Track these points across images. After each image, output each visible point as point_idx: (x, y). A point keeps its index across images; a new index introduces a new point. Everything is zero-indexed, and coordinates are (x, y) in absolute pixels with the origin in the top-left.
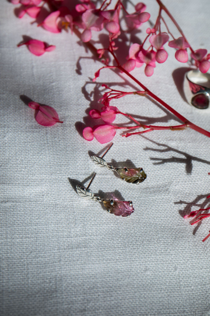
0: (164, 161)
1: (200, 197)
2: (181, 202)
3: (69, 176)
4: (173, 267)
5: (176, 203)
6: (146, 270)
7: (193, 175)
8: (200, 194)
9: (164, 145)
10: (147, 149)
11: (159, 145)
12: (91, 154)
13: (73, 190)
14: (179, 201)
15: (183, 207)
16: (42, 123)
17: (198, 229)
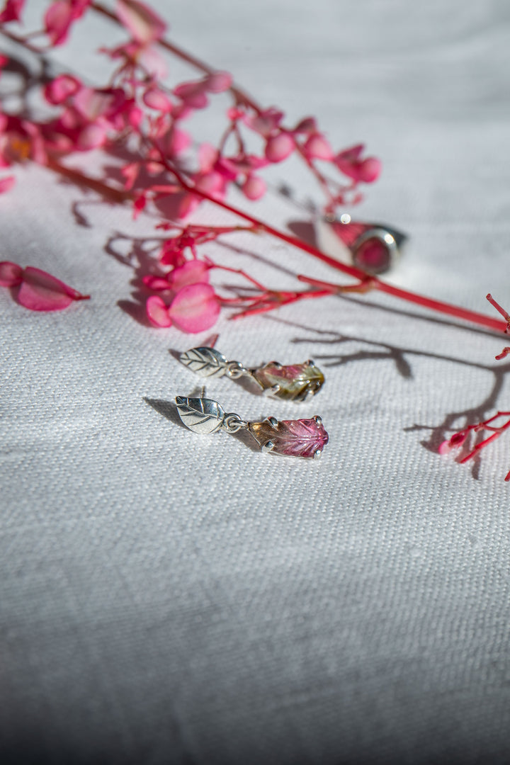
0: (345, 359)
1: (452, 417)
2: (417, 428)
3: (145, 395)
4: (466, 539)
5: (407, 430)
6: (409, 549)
7: (418, 379)
8: (450, 412)
9: (331, 333)
10: (297, 341)
11: (320, 332)
12: (176, 355)
13: (165, 418)
14: (411, 425)
15: (426, 435)
16: (37, 307)
17: (478, 470)
